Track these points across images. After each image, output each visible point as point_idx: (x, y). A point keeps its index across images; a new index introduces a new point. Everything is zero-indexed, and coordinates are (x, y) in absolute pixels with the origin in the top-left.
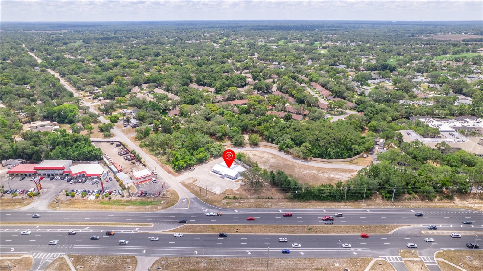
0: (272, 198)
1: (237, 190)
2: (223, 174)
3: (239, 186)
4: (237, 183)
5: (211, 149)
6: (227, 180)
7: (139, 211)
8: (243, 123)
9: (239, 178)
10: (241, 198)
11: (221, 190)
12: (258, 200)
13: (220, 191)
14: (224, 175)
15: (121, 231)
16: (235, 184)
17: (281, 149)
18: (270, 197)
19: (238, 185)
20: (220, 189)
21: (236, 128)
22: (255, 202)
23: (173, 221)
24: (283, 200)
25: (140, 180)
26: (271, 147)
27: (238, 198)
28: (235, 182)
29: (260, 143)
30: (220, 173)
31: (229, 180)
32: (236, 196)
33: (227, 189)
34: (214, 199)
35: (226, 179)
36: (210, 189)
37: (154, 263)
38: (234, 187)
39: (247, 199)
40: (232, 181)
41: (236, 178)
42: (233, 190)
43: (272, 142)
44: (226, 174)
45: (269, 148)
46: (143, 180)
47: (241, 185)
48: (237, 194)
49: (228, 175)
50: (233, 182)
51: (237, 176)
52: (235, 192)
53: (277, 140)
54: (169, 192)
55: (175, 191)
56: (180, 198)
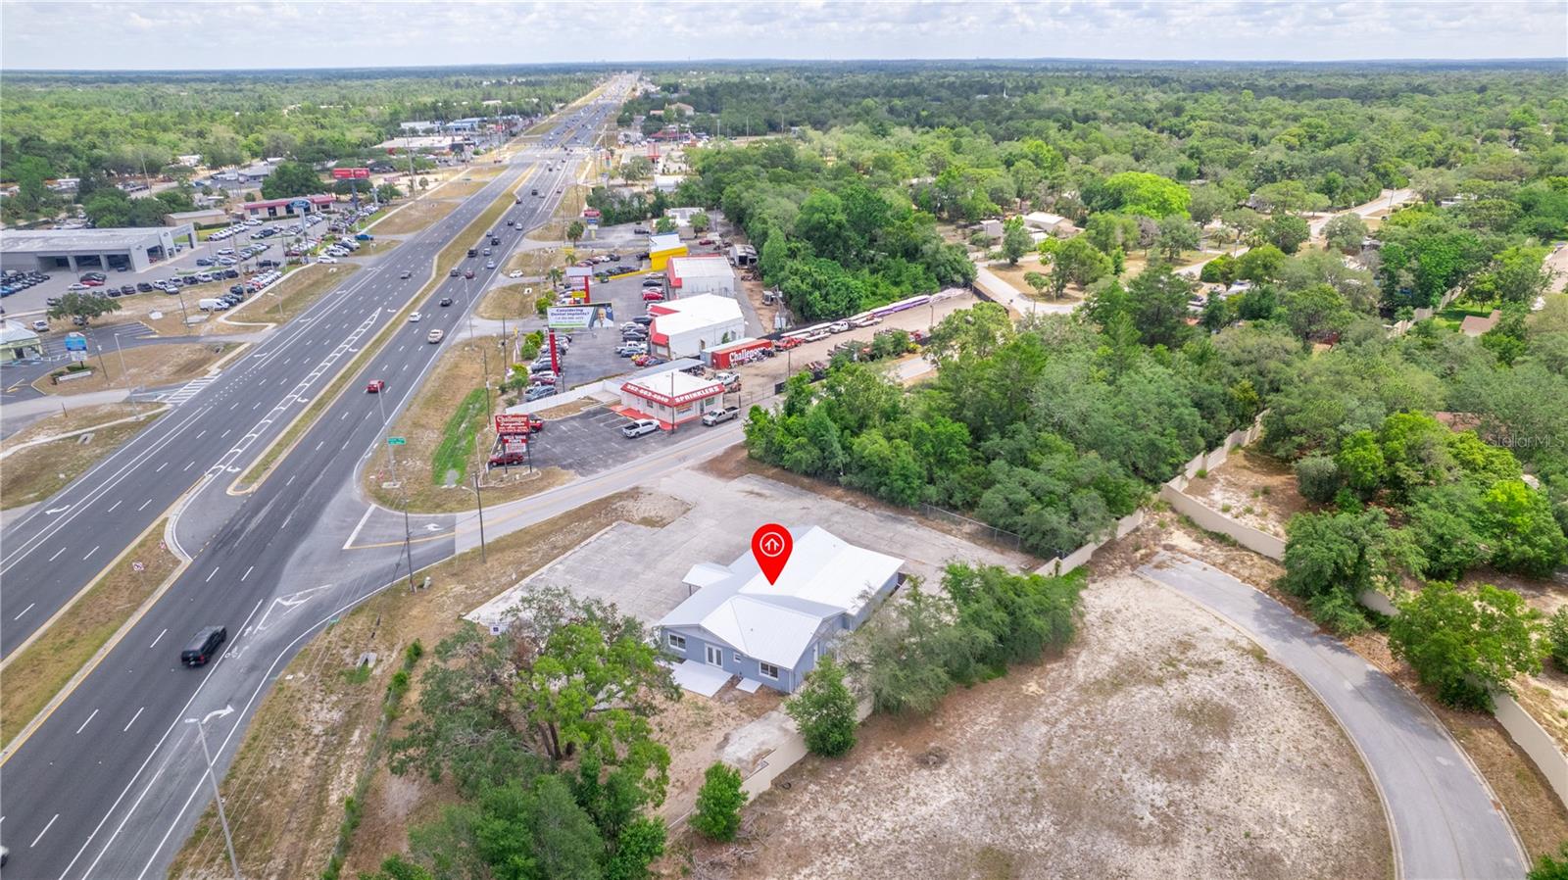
54: (531, 479)
55: (540, 490)
56: (459, 514)
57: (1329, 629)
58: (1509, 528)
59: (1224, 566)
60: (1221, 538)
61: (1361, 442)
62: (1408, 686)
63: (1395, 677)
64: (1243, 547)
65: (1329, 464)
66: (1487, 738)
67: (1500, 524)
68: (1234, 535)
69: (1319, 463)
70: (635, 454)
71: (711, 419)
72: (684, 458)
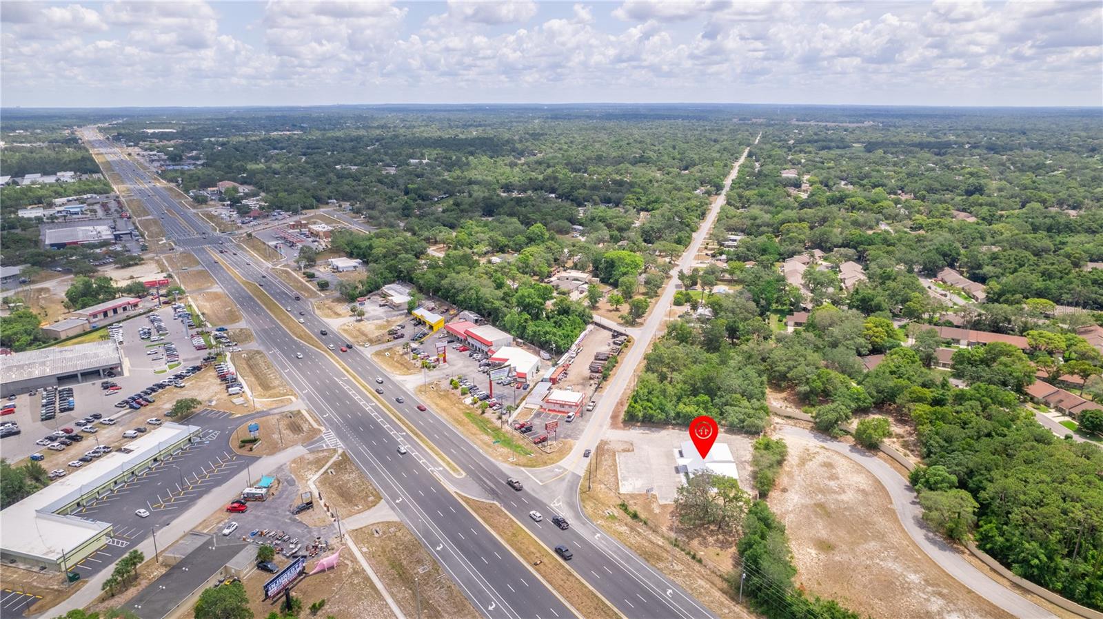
0: (700, 561)
1: (663, 506)
6: (678, 480)
7: (482, 448)
10: (646, 523)
12: (669, 547)
15: (420, 460)
22: (661, 547)
23: (491, 488)
24: (718, 581)
25: (552, 407)
27: (641, 521)
31: (680, 482)
32: (642, 515)
34: (601, 496)
35: (679, 477)
36: (623, 477)
37: (382, 522)
39: (654, 531)
46: (557, 408)
52: (654, 506)
54: (560, 445)
55: (571, 449)
56: (559, 463)
57: (835, 438)
58: (859, 399)
59: (795, 426)
60: (789, 417)
61: (814, 381)
62: (859, 447)
63: (855, 445)
64: (797, 419)
65: (807, 388)
66: (881, 454)
67: (857, 399)
68: (793, 415)
69: (804, 388)
70: (581, 428)
71: (591, 408)
72: (601, 426)
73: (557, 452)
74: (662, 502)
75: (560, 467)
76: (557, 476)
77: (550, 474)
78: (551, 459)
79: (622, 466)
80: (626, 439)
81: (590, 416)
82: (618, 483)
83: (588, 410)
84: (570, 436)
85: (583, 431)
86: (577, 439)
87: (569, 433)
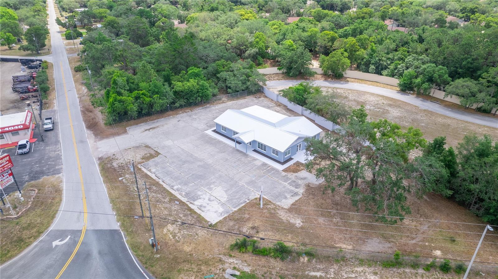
1: (294, 209)
2: (247, 139)
3: (301, 191)
4: (292, 176)
5: (223, 75)
6: (258, 163)
8: (306, 34)
9: (302, 157)
10: (309, 254)
11: (229, 200)
13: (223, 205)
14: (246, 142)
16: (286, 179)
17: (406, 88)
18: (453, 264)
19: (297, 186)
20: (224, 199)
21: (292, 42)
26: (379, 84)
27: (299, 254)
28: (285, 170)
29: (349, 73)
30: (234, 137)
31: (264, 164)
32: (289, 243)
33: (252, 197)
34: (187, 249)
35: (255, 159)
36: (187, 195)
38: (281, 195)
39: (337, 261)
40: (273, 169)
41: (291, 159)
42: (277, 208)
43: (378, 72)
44: (254, 141)
45: (371, 85)
47: (309, 188)
48: (290, 228)
49: (261, 146)
50: (277, 171)
51: (294, 148)
52: (283, 216)
53: (392, 67)
54: (34, 194)
55: (58, 191)
56: (51, 228)
70: (52, 154)
71: (50, 126)
72: (82, 141)
73: (32, 208)
74: (287, 203)
75: (61, 234)
76: (67, 254)
77: (47, 261)
78: (29, 226)
79: (167, 180)
80: (133, 144)
81: (57, 136)
82: (190, 209)
83: (47, 130)
84: (42, 173)
85: (59, 157)
86: (58, 172)
87: (36, 168)
